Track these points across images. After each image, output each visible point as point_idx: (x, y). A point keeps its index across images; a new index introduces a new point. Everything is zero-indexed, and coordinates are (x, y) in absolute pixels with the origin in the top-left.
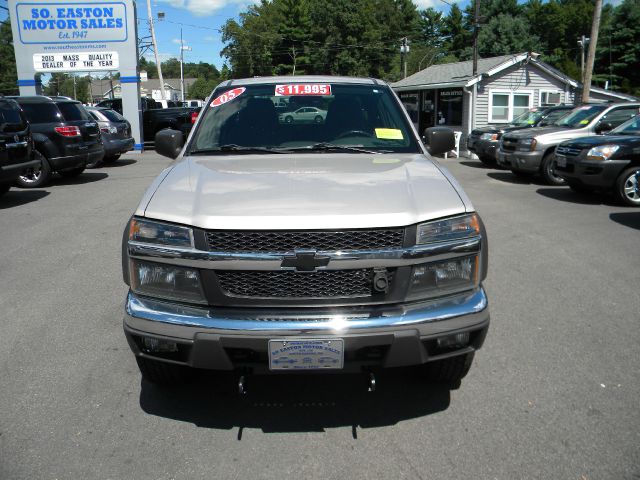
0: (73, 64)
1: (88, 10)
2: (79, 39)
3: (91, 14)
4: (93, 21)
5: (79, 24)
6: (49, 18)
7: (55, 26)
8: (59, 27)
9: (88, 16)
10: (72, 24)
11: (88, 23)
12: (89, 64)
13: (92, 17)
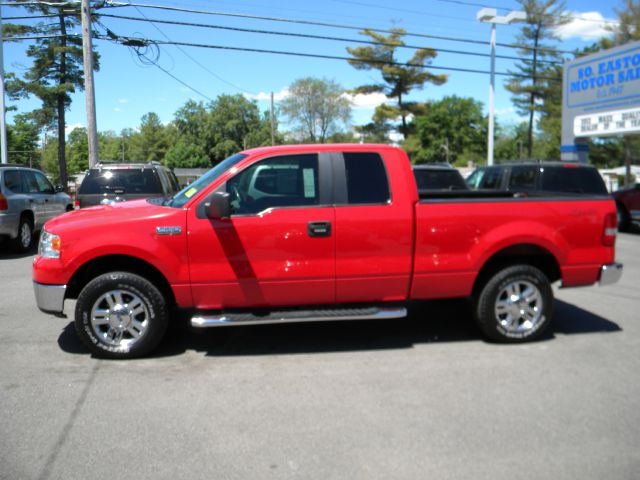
0: (607, 126)
1: (626, 59)
2: (616, 96)
3: (630, 63)
4: (630, 71)
5: (616, 78)
6: (592, 77)
7: (595, 84)
8: (599, 85)
9: (627, 66)
10: (610, 79)
11: (625, 75)
12: (622, 124)
13: (631, 66)
